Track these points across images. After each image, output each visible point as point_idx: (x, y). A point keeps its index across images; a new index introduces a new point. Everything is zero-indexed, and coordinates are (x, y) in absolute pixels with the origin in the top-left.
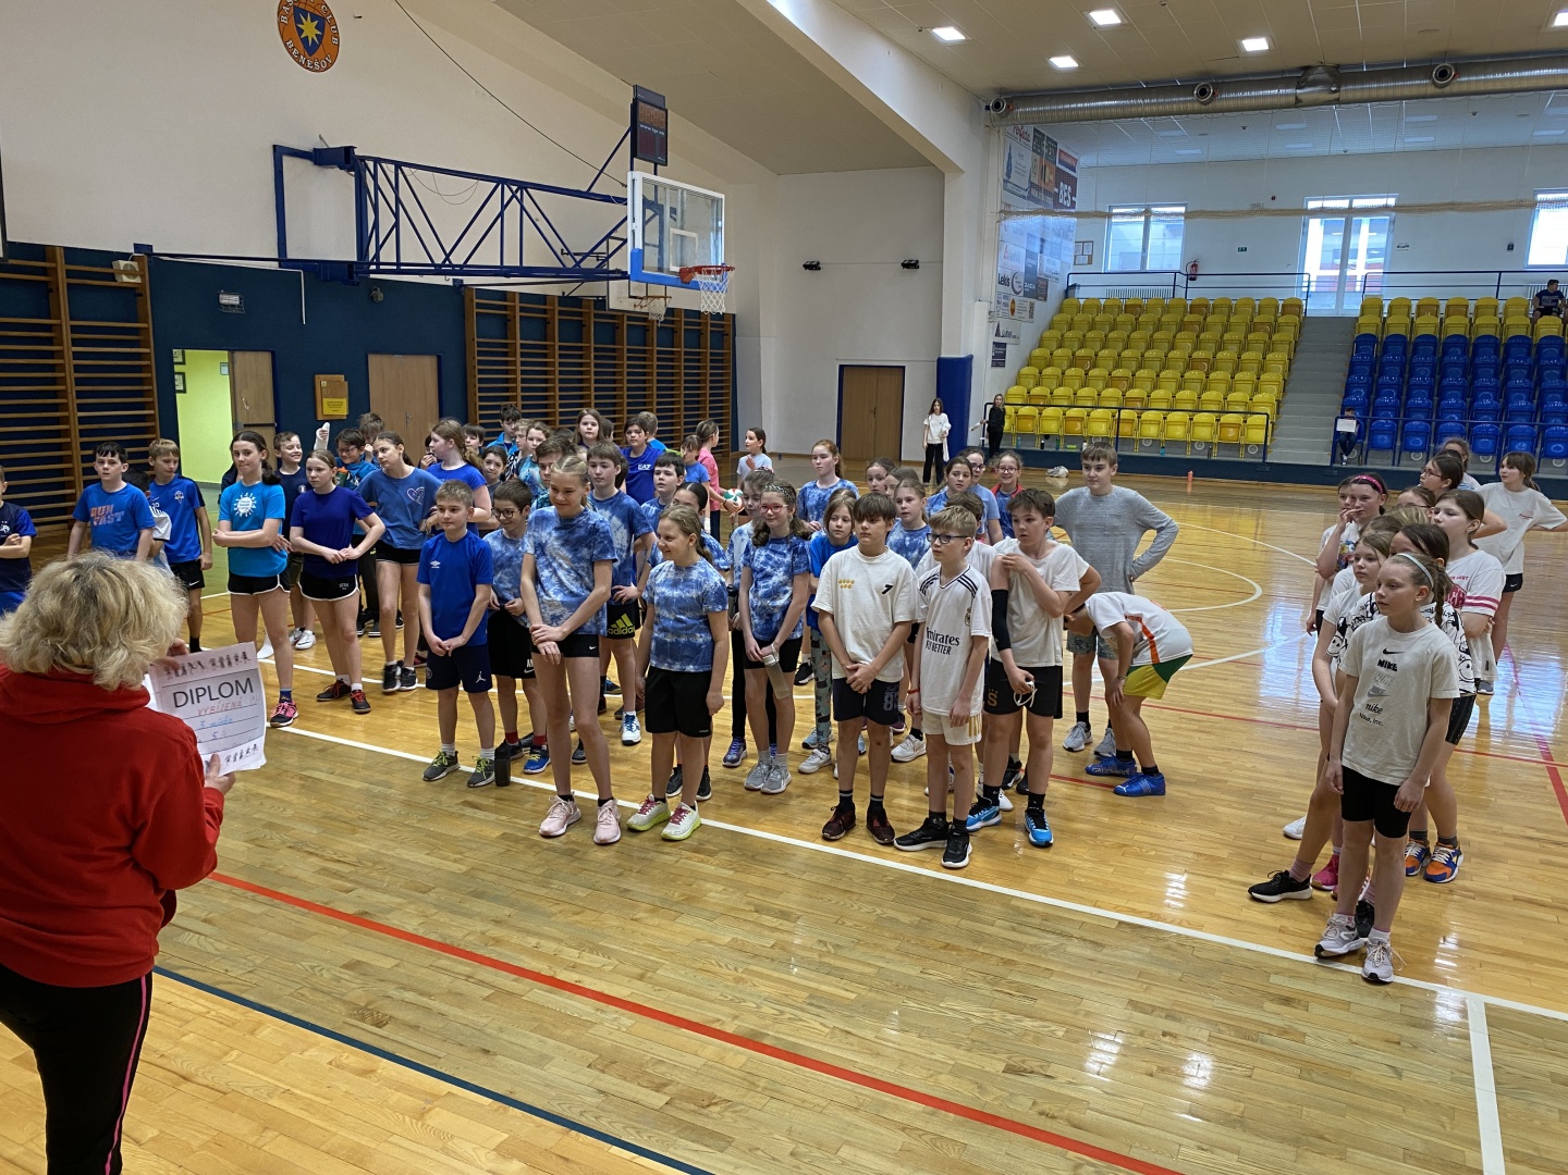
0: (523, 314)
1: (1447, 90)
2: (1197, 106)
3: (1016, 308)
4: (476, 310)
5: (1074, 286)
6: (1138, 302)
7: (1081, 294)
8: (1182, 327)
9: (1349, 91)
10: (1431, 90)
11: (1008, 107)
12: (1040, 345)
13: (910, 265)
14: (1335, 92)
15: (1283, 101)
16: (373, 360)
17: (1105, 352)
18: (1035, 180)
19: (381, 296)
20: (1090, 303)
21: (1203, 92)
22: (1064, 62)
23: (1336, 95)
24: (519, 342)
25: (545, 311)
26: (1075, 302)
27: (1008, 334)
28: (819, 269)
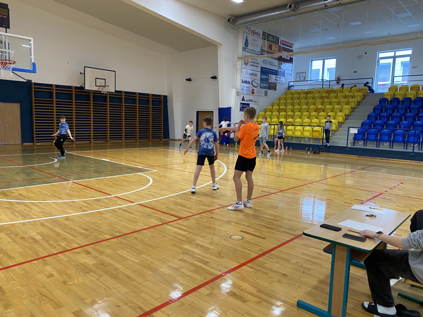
4: (33, 89)
5: (291, 86)
6: (310, 91)
7: (295, 88)
11: (233, 21)
12: (272, 105)
13: (214, 78)
17: (289, 107)
18: (265, 49)
21: (290, 7)
23: (339, 2)
24: (55, 100)
25: (68, 91)
26: (290, 91)
27: (250, 100)
28: (191, 80)
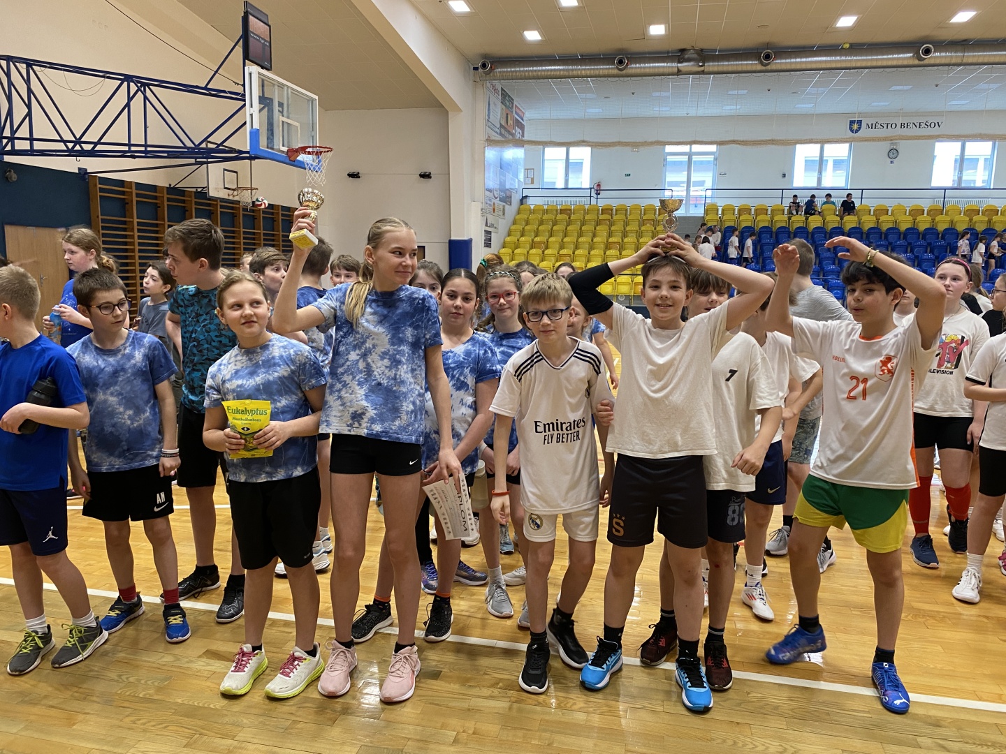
0: (138, 199)
1: (769, 67)
2: (616, 72)
3: (496, 208)
4: (99, 194)
5: (526, 197)
6: (568, 208)
7: (530, 201)
8: (598, 223)
9: (710, 66)
10: (760, 67)
11: (491, 67)
12: (509, 235)
13: (426, 176)
14: (702, 66)
15: (670, 70)
16: (9, 230)
17: (552, 239)
18: (503, 123)
19: (14, 177)
20: (537, 207)
21: (621, 62)
22: (532, 36)
23: (702, 69)
24: (136, 220)
25: (156, 198)
26: (528, 207)
27: (492, 226)
28: (359, 177)
